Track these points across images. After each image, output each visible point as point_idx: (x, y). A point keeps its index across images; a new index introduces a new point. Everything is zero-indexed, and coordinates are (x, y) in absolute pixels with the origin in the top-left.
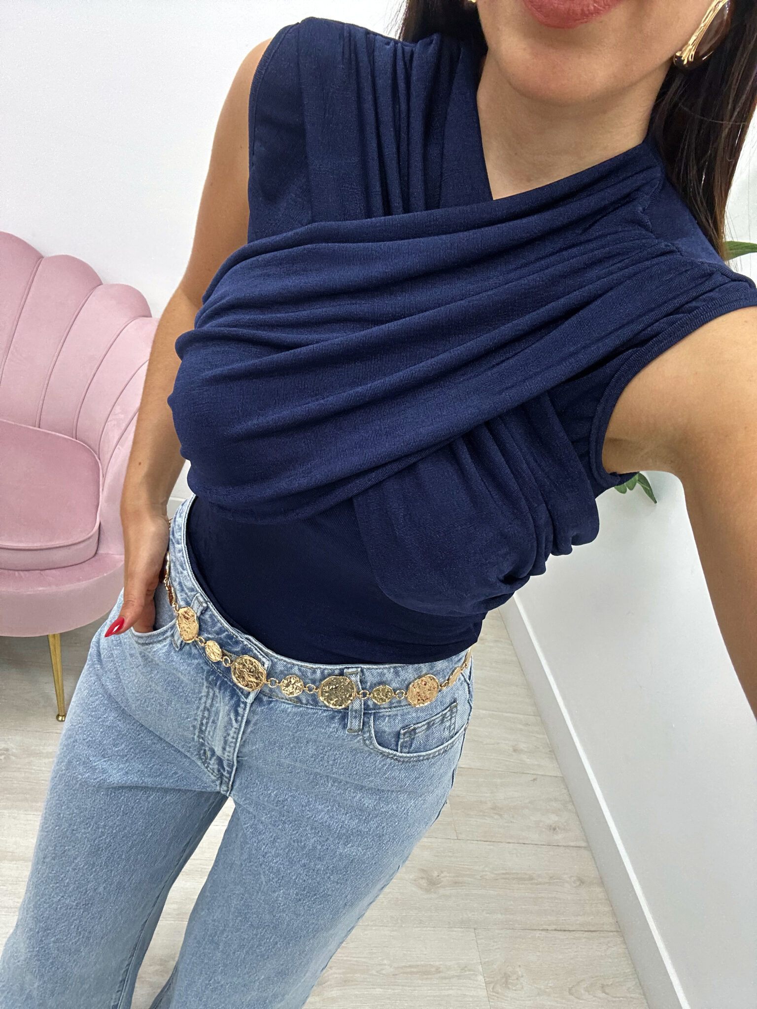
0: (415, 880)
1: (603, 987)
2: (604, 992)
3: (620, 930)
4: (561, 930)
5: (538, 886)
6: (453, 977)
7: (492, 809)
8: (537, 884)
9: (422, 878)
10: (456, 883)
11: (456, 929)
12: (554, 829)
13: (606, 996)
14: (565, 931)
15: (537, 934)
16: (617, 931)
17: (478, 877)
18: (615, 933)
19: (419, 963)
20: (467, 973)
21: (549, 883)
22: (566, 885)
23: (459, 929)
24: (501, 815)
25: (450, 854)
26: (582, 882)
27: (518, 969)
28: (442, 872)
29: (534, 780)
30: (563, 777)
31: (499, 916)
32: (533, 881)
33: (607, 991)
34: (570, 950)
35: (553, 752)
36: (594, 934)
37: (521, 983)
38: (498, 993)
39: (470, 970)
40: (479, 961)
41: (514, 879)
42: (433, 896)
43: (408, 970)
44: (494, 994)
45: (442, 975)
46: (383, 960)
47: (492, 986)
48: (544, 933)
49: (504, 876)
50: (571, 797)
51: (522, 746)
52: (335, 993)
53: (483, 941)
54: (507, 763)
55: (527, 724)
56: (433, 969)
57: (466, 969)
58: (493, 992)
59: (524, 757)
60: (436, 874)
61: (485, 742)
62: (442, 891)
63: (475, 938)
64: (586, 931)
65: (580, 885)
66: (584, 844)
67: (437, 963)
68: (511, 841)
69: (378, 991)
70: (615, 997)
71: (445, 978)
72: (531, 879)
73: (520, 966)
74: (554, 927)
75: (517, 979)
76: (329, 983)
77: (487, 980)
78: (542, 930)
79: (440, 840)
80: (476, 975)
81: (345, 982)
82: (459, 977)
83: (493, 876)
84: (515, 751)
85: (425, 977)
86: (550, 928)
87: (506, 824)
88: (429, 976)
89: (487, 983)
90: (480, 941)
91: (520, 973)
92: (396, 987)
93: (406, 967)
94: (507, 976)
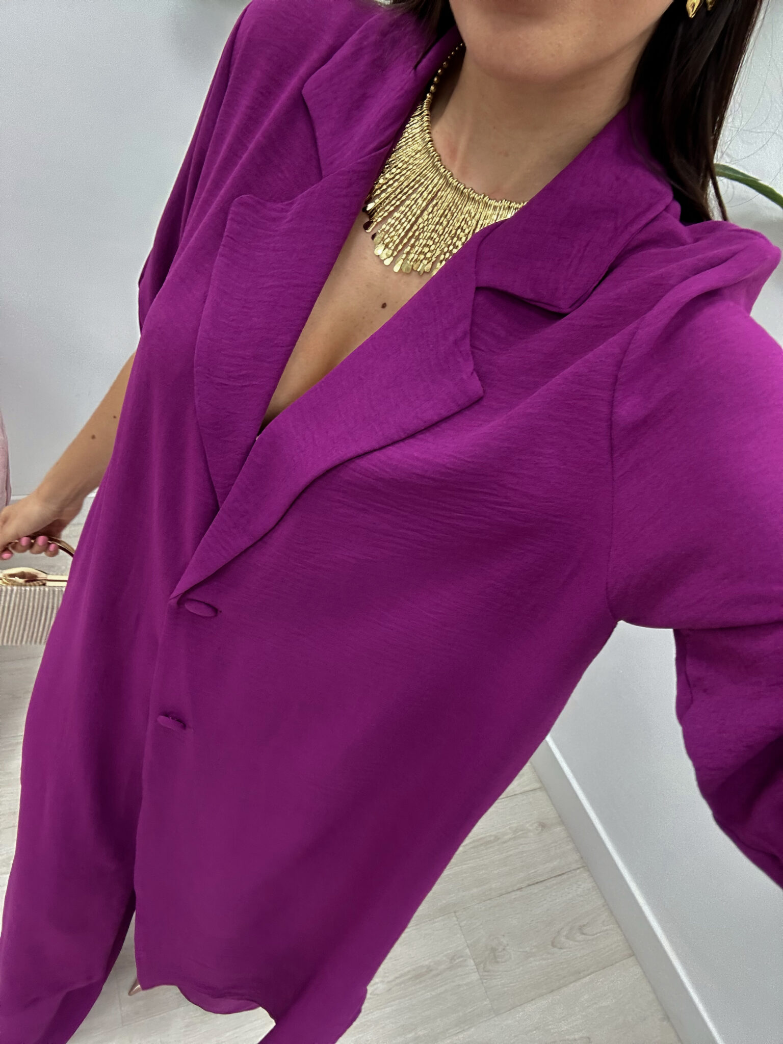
1: (581, 929)
2: (583, 934)
3: (586, 865)
4: (534, 884)
5: (506, 845)
6: (445, 970)
8: (504, 842)
11: (436, 920)
13: (583, 936)
14: (537, 883)
15: (513, 896)
16: (583, 867)
18: (582, 869)
20: (457, 961)
21: (514, 839)
22: (531, 834)
23: (440, 918)
26: (543, 826)
27: (502, 939)
31: (475, 890)
32: (500, 841)
33: (585, 931)
34: (545, 902)
36: (564, 877)
37: (509, 953)
38: (488, 972)
39: (459, 957)
40: (465, 945)
43: (398, 981)
44: (486, 973)
45: (434, 973)
47: (482, 965)
48: (518, 893)
49: (473, 845)
53: (465, 922)
56: (424, 970)
57: (455, 957)
58: (485, 971)
63: (457, 922)
64: (555, 877)
65: (542, 830)
66: (537, 785)
67: (427, 963)
70: (594, 935)
71: (438, 975)
72: (497, 838)
73: (504, 936)
74: (527, 882)
75: (504, 949)
77: (477, 961)
78: (517, 890)
80: (466, 960)
82: (450, 969)
85: (418, 981)
86: (523, 885)
88: (423, 979)
89: (476, 965)
90: (462, 924)
91: (505, 942)
92: (393, 1003)
93: (397, 978)
94: (493, 950)
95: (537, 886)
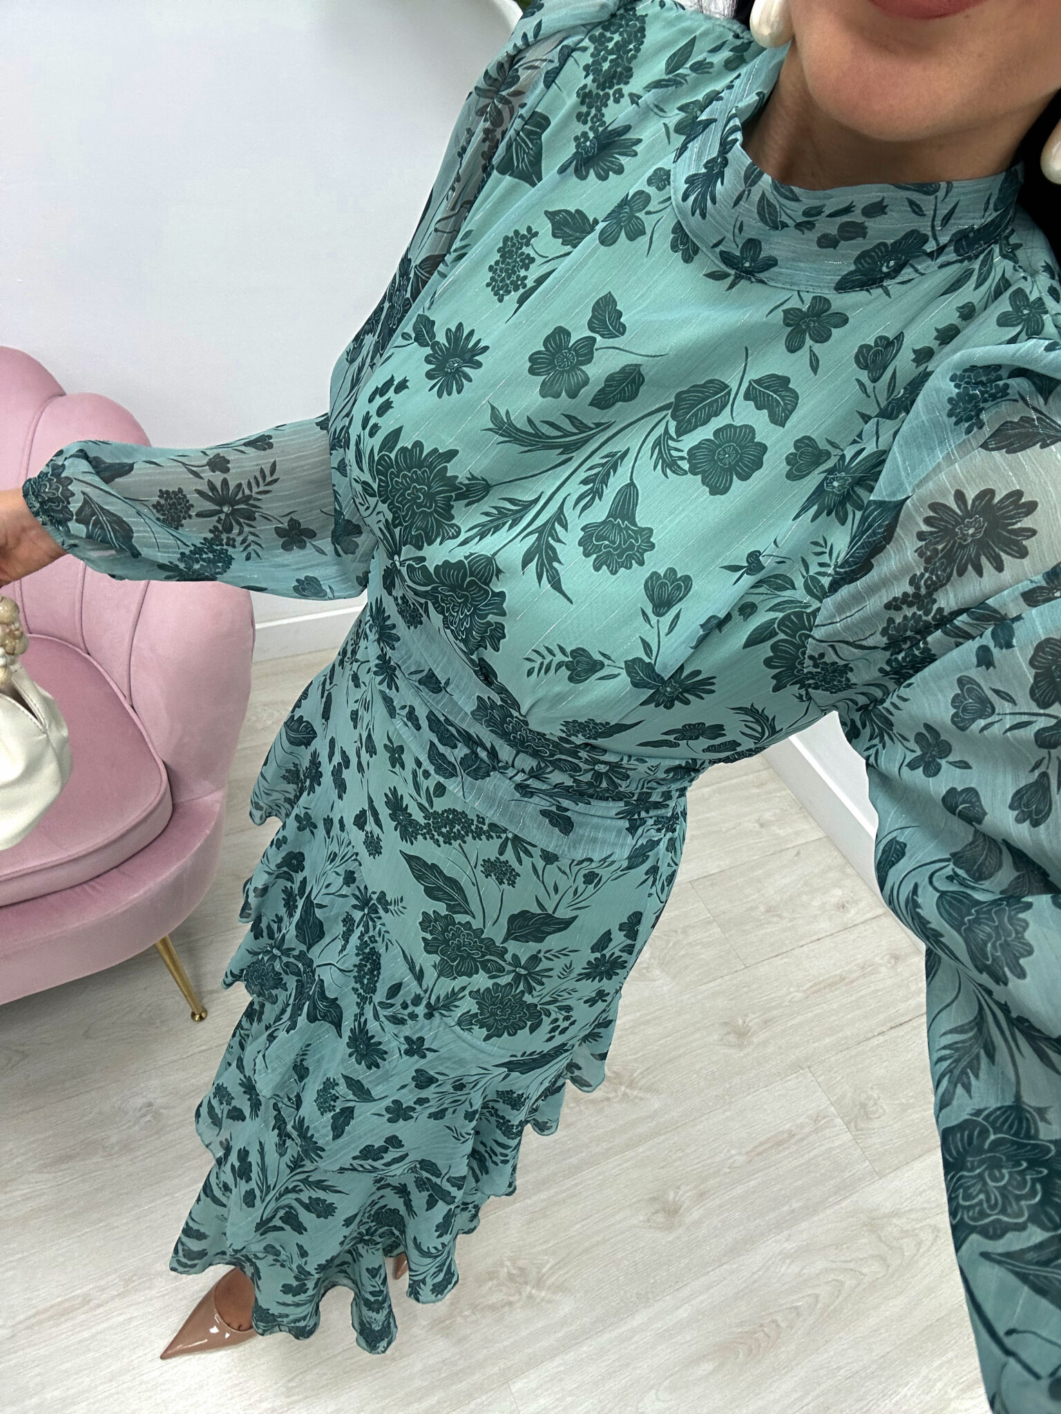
0: (722, 1040)
5: (854, 984)
6: (810, 1134)
7: (768, 911)
8: (852, 982)
9: (729, 1033)
10: (766, 1022)
11: (789, 1078)
12: (843, 906)
15: (875, 1041)
17: (786, 1003)
19: (768, 1135)
20: (822, 1122)
21: (864, 976)
22: (883, 969)
23: (793, 1076)
24: (780, 916)
25: (745, 989)
26: (896, 958)
27: (870, 1093)
28: (746, 1016)
29: (798, 853)
30: (827, 837)
31: (827, 1040)
32: (847, 980)
35: (805, 808)
37: (882, 1107)
38: (861, 1130)
39: (824, 1117)
40: (829, 1102)
41: (825, 988)
42: (749, 1050)
43: (761, 1149)
44: (860, 1132)
45: (797, 1137)
46: (729, 1151)
47: (853, 1124)
48: (881, 1038)
49: (815, 988)
50: (844, 857)
51: (768, 816)
52: (696, 1214)
53: (823, 1077)
54: (760, 845)
55: (762, 785)
56: (785, 1136)
57: (819, 1118)
58: (857, 1130)
59: (774, 828)
60: (740, 1022)
61: (724, 830)
62: (755, 1040)
63: (813, 1079)
65: (896, 963)
66: (880, 911)
67: (787, 1127)
68: (801, 943)
69: (740, 1190)
71: (802, 1139)
72: (842, 979)
73: (872, 1088)
74: (890, 1025)
75: (875, 1104)
76: (685, 1206)
77: (846, 1120)
78: (878, 1035)
79: (727, 978)
80: (832, 1120)
81: (702, 1195)
82: (816, 1131)
83: (800, 995)
84: (762, 825)
85: (781, 1148)
86: (885, 1029)
87: (789, 925)
88: (785, 1145)
89: (847, 1124)
90: (820, 1080)
91: (875, 1095)
92: (756, 1176)
93: (756, 1147)
94: (863, 1106)
95: (902, 1027)
